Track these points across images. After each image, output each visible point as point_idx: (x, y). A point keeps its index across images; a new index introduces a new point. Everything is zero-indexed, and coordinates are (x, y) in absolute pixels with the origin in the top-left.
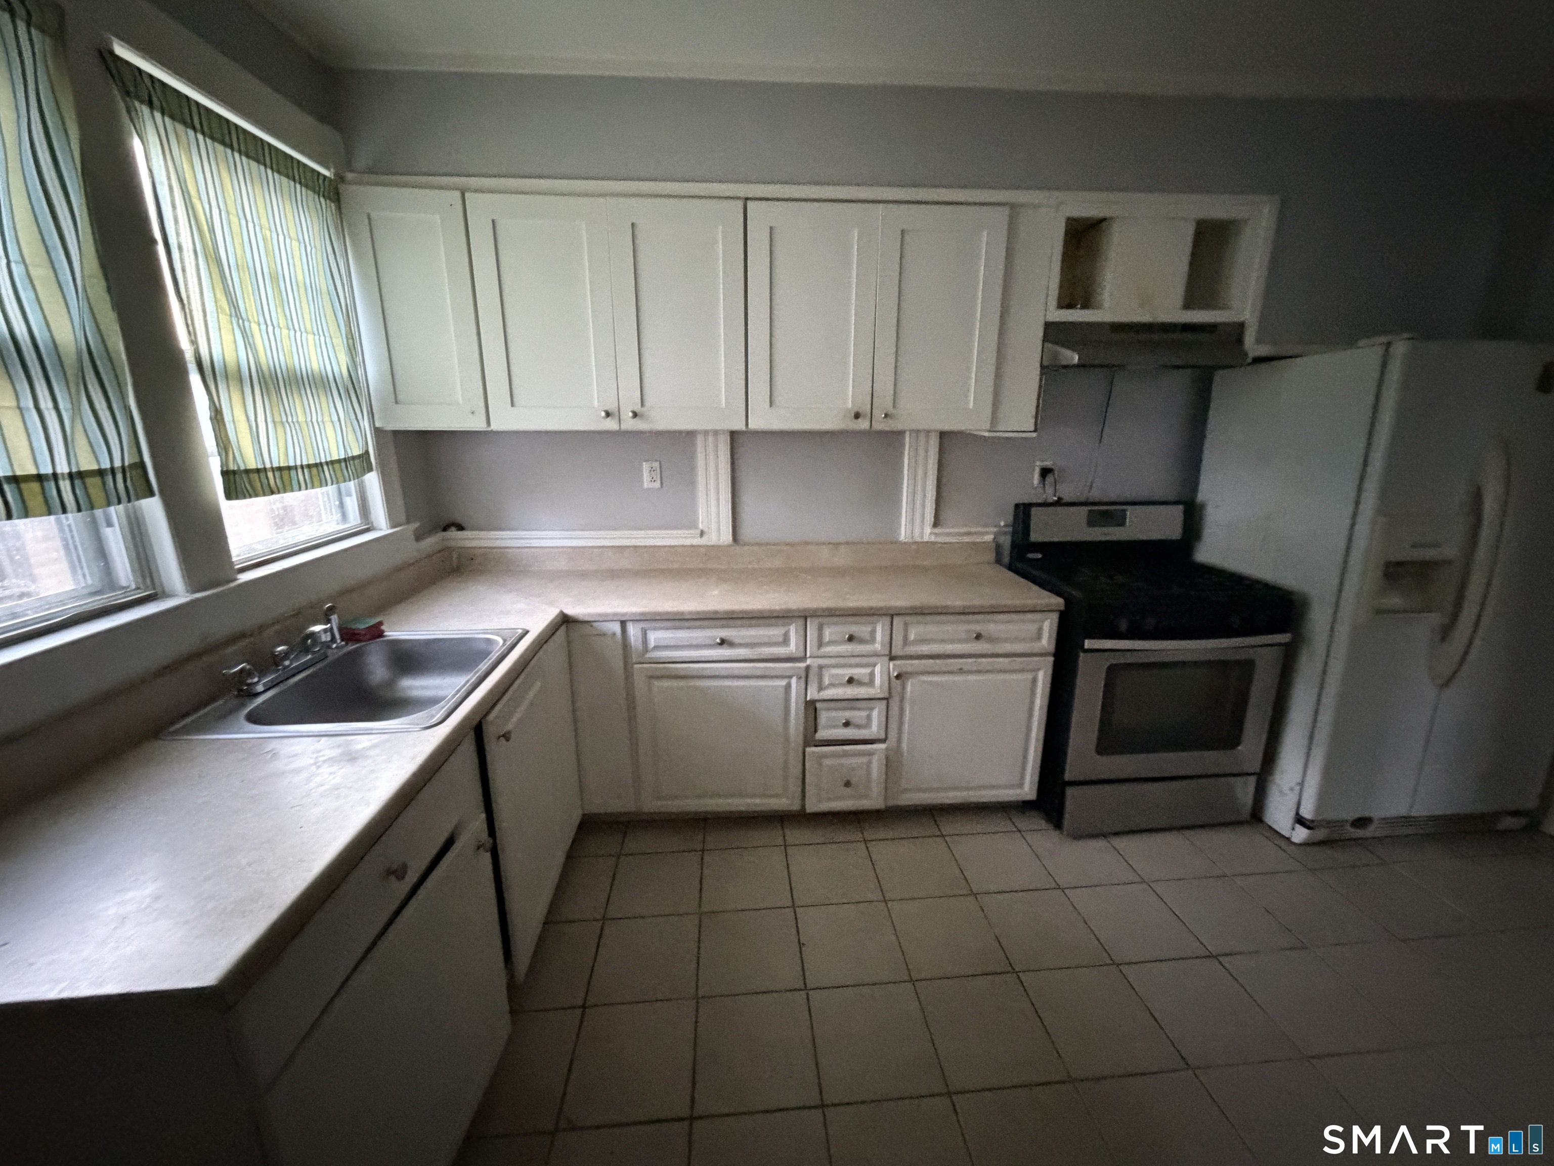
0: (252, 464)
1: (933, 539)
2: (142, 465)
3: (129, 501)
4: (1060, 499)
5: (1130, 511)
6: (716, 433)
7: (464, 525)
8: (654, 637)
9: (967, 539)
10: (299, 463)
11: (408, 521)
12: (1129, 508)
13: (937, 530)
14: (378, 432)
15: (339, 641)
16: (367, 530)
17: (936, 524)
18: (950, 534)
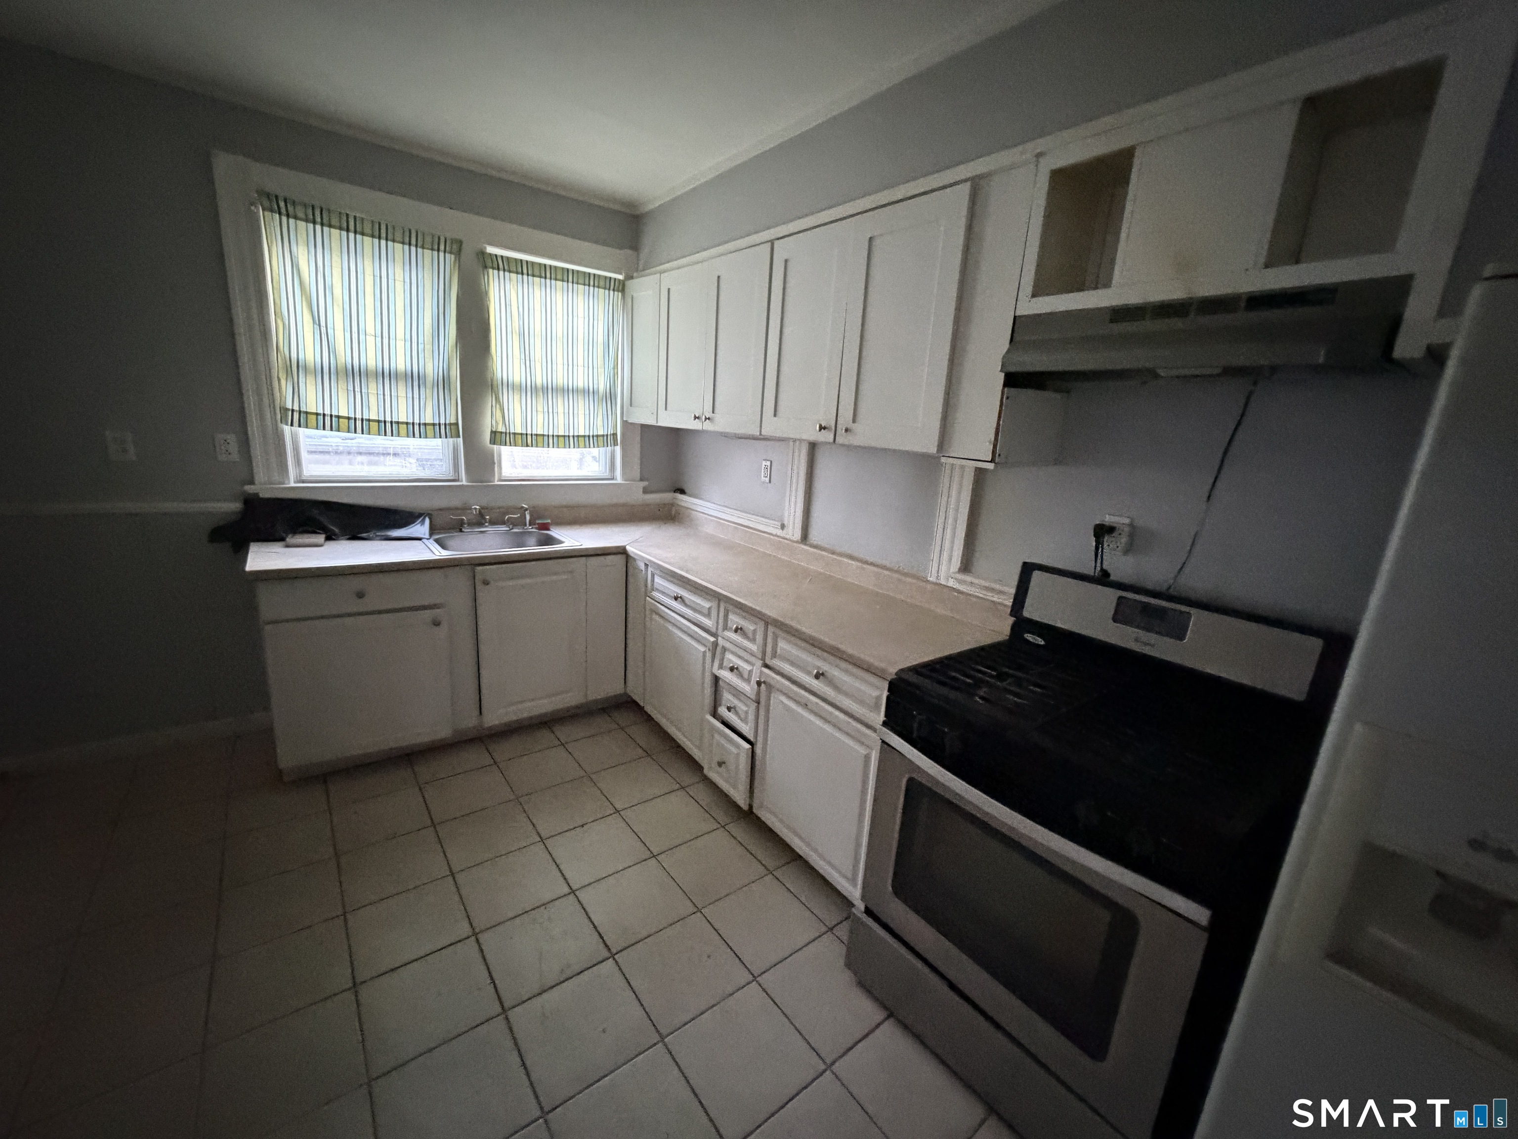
0: (519, 430)
1: (951, 583)
2: (457, 424)
3: (446, 437)
4: (1105, 574)
5: (1196, 616)
6: (801, 440)
7: (686, 491)
8: (658, 580)
9: (990, 596)
10: (551, 433)
11: (641, 480)
12: (1193, 611)
13: (961, 576)
14: (625, 423)
15: (528, 526)
16: (612, 479)
17: (966, 567)
18: (970, 585)
